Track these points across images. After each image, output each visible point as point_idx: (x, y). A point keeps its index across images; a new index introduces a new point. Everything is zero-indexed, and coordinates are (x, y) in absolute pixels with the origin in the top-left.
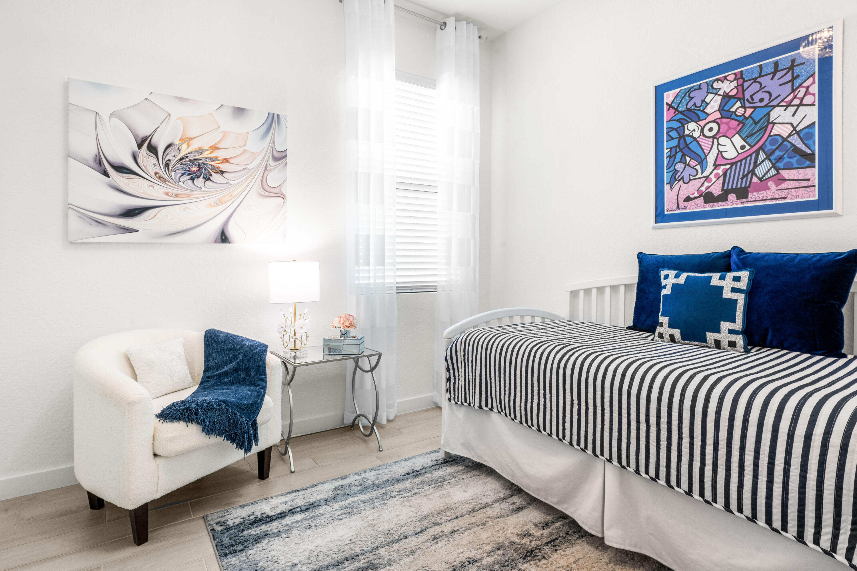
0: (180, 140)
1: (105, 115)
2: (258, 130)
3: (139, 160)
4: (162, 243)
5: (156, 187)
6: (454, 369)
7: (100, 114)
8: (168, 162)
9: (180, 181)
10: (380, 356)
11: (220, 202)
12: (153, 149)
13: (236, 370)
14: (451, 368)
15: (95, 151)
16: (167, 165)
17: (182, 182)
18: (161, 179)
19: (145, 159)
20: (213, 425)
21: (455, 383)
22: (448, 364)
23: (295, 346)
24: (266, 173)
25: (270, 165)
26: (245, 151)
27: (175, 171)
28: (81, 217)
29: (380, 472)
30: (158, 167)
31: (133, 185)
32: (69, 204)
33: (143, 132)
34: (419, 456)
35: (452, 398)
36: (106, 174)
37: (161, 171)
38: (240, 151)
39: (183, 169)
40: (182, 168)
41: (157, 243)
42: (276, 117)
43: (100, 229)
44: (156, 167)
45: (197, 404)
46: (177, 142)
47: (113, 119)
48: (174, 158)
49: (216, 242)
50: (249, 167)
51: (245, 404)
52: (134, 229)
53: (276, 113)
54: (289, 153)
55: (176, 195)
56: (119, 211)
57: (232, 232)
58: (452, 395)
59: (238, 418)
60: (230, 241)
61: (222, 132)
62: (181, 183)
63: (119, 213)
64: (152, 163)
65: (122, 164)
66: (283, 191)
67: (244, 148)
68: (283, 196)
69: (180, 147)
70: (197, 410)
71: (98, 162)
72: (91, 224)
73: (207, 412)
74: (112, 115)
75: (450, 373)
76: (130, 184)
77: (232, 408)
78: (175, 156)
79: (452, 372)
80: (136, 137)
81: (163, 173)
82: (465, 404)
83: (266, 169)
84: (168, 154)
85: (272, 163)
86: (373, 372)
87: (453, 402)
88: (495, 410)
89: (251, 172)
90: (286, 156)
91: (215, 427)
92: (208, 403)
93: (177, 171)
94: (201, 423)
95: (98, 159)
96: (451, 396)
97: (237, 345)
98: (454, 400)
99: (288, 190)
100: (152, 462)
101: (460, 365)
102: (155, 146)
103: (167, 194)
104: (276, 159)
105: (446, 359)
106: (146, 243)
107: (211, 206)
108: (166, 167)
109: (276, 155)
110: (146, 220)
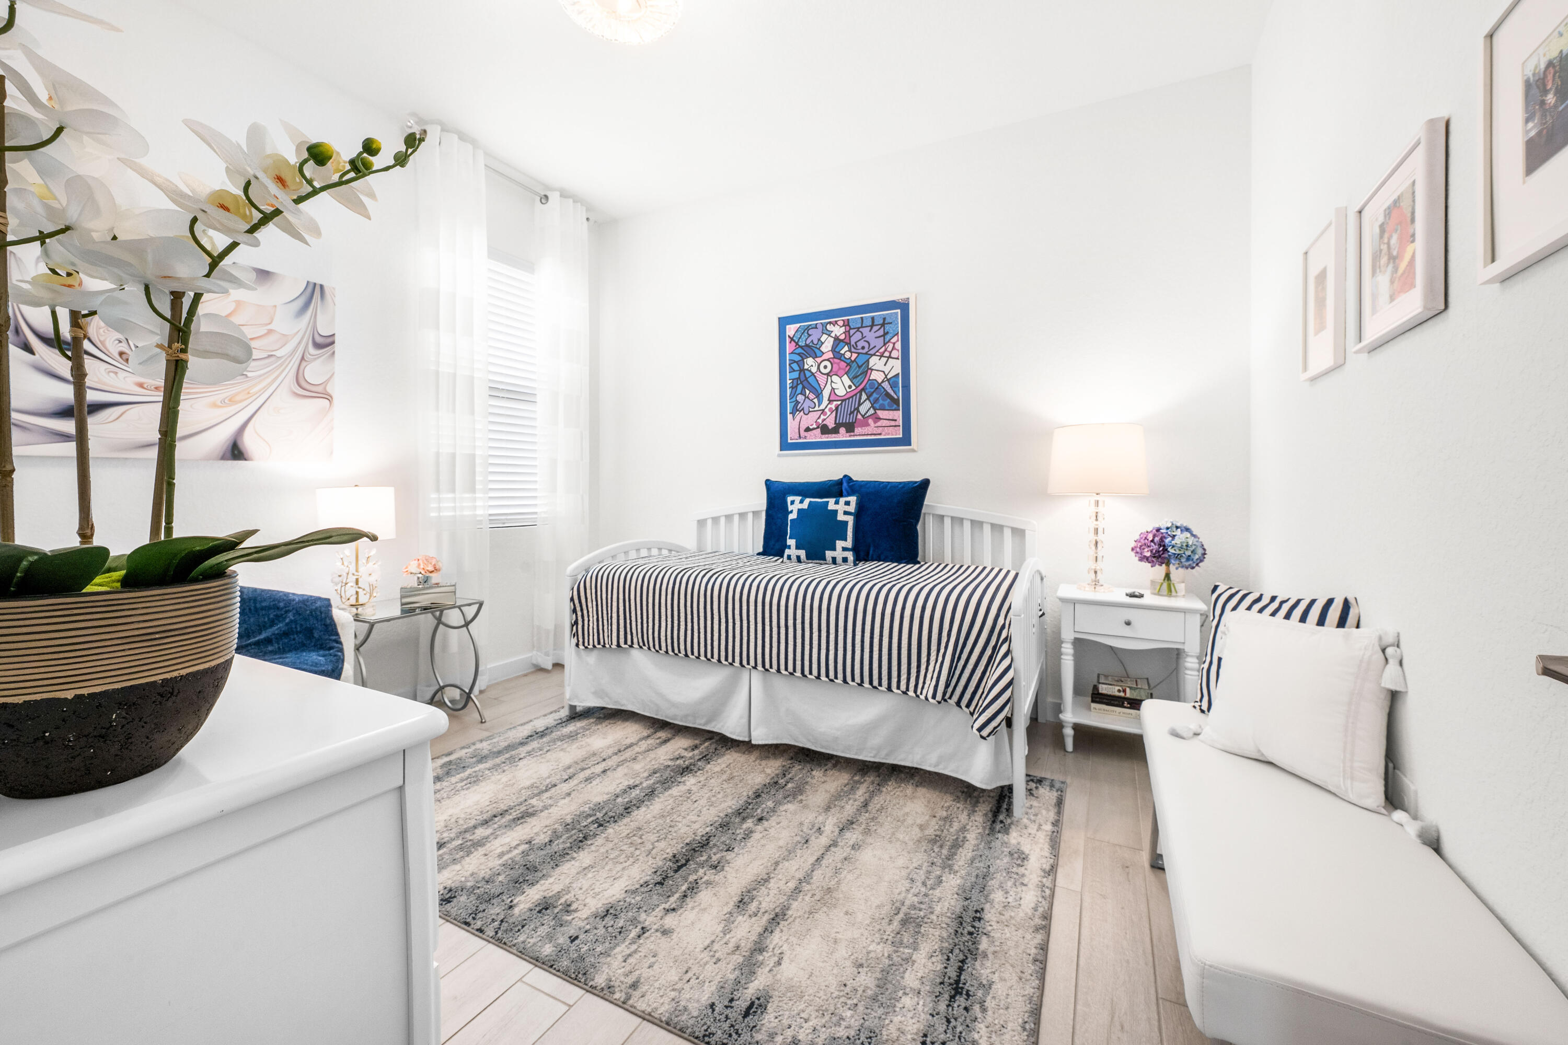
2: (293, 303)
4: (128, 459)
5: (121, 374)
6: (582, 610)
10: (481, 604)
11: (230, 400)
14: (578, 609)
19: (101, 331)
21: (583, 626)
22: (574, 605)
23: (357, 599)
24: (304, 364)
25: (310, 354)
26: (270, 332)
29: (494, 740)
30: (124, 344)
34: (537, 718)
35: (581, 643)
36: (27, 348)
37: (130, 350)
38: (263, 331)
41: (122, 459)
42: (318, 289)
44: (120, 344)
49: (223, 458)
50: (278, 354)
53: (319, 282)
54: (337, 339)
55: (156, 388)
57: (249, 442)
58: (581, 640)
60: (246, 456)
61: (236, 301)
63: (51, 410)
64: (115, 338)
66: (329, 389)
67: (269, 327)
68: (329, 397)
71: (13, 328)
75: (576, 614)
79: (579, 614)
82: (598, 646)
83: (303, 358)
85: (312, 350)
86: (469, 627)
87: (581, 647)
88: (636, 646)
89: (282, 361)
90: (333, 343)
95: (13, 324)
96: (578, 641)
98: (584, 645)
99: (335, 389)
101: (590, 605)
103: (141, 385)
104: (318, 346)
105: (572, 599)
106: (99, 458)
107: (214, 405)
109: (319, 340)
110: (102, 423)
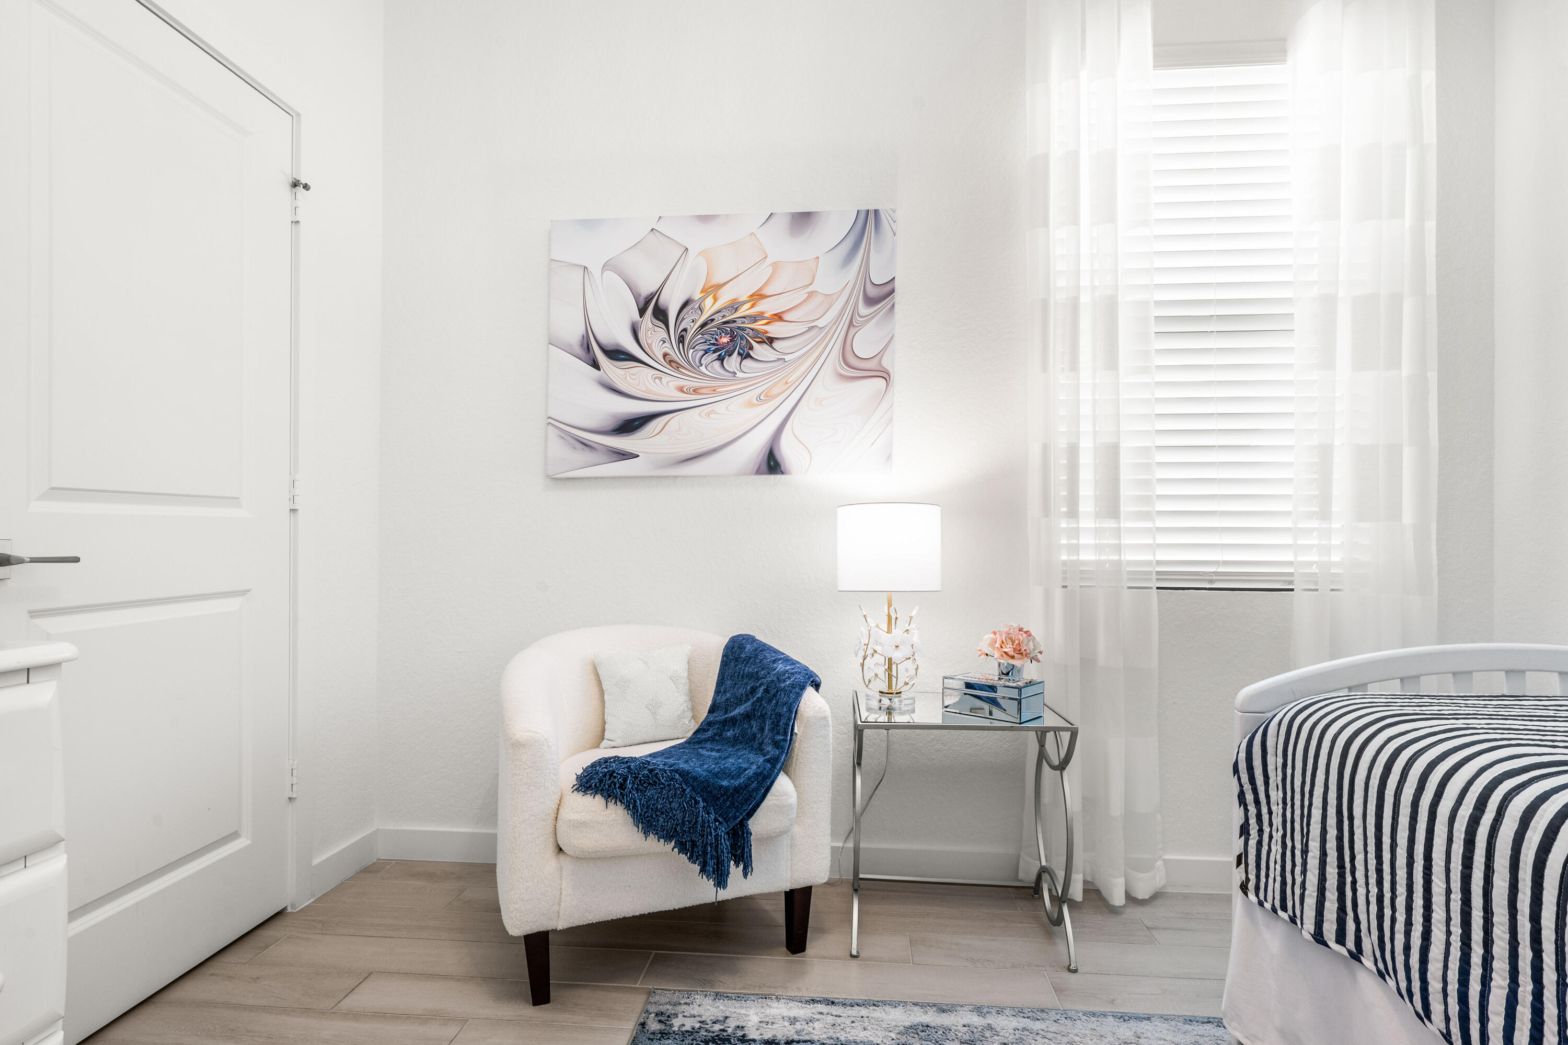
0: (702, 292)
1: (596, 270)
2: (835, 250)
3: (641, 336)
4: (676, 477)
5: (666, 379)
6: (1257, 802)
7: (590, 269)
8: (683, 333)
9: (702, 365)
10: (1074, 734)
11: (766, 396)
12: (661, 314)
13: (747, 716)
14: (1249, 797)
15: (581, 330)
16: (681, 339)
17: (704, 366)
18: (673, 364)
19: (649, 332)
20: (654, 816)
21: (1260, 843)
22: (1241, 786)
23: (890, 686)
24: (852, 331)
25: (859, 315)
26: (811, 294)
27: (694, 348)
28: (563, 438)
30: (667, 344)
31: (631, 378)
32: (549, 417)
33: (647, 288)
35: (1251, 885)
36: (595, 365)
37: (672, 350)
38: (801, 296)
39: (705, 342)
40: (704, 340)
41: (669, 477)
42: (871, 217)
43: (586, 456)
44: (665, 345)
45: (629, 767)
46: (697, 296)
47: (607, 273)
48: (692, 324)
49: (758, 472)
50: (820, 323)
51: (721, 787)
52: (632, 454)
53: (872, 208)
54: (897, 284)
55: (694, 391)
56: (611, 424)
57: (788, 452)
58: (1252, 877)
59: (699, 811)
60: (782, 469)
61: (770, 265)
62: (703, 369)
63: (611, 428)
64: (659, 339)
65: (618, 345)
66: (886, 363)
67: (811, 289)
68: (886, 376)
69: (702, 304)
70: (625, 779)
71: (585, 346)
72: (575, 448)
73: (645, 787)
74: (606, 267)
75: (1246, 810)
76: (628, 378)
77: (693, 789)
78: (693, 321)
79: (1252, 810)
80: (636, 297)
81: (675, 355)
82: (1281, 912)
83: (851, 324)
84: (683, 319)
85: (863, 310)
86: (1065, 773)
87: (1252, 897)
88: (1366, 960)
89: (825, 332)
90: (893, 291)
91: (658, 820)
92: (651, 771)
93: (696, 348)
94: (631, 807)
95: (585, 342)
96: (1248, 880)
97: (763, 669)
98: (1257, 895)
99: (896, 363)
100: (551, 863)
101: (1273, 793)
102: (665, 308)
103: (681, 389)
104: (871, 301)
105: (1236, 770)
106: (653, 477)
107: (750, 405)
108: (681, 342)
109: (872, 292)
110: (650, 436)
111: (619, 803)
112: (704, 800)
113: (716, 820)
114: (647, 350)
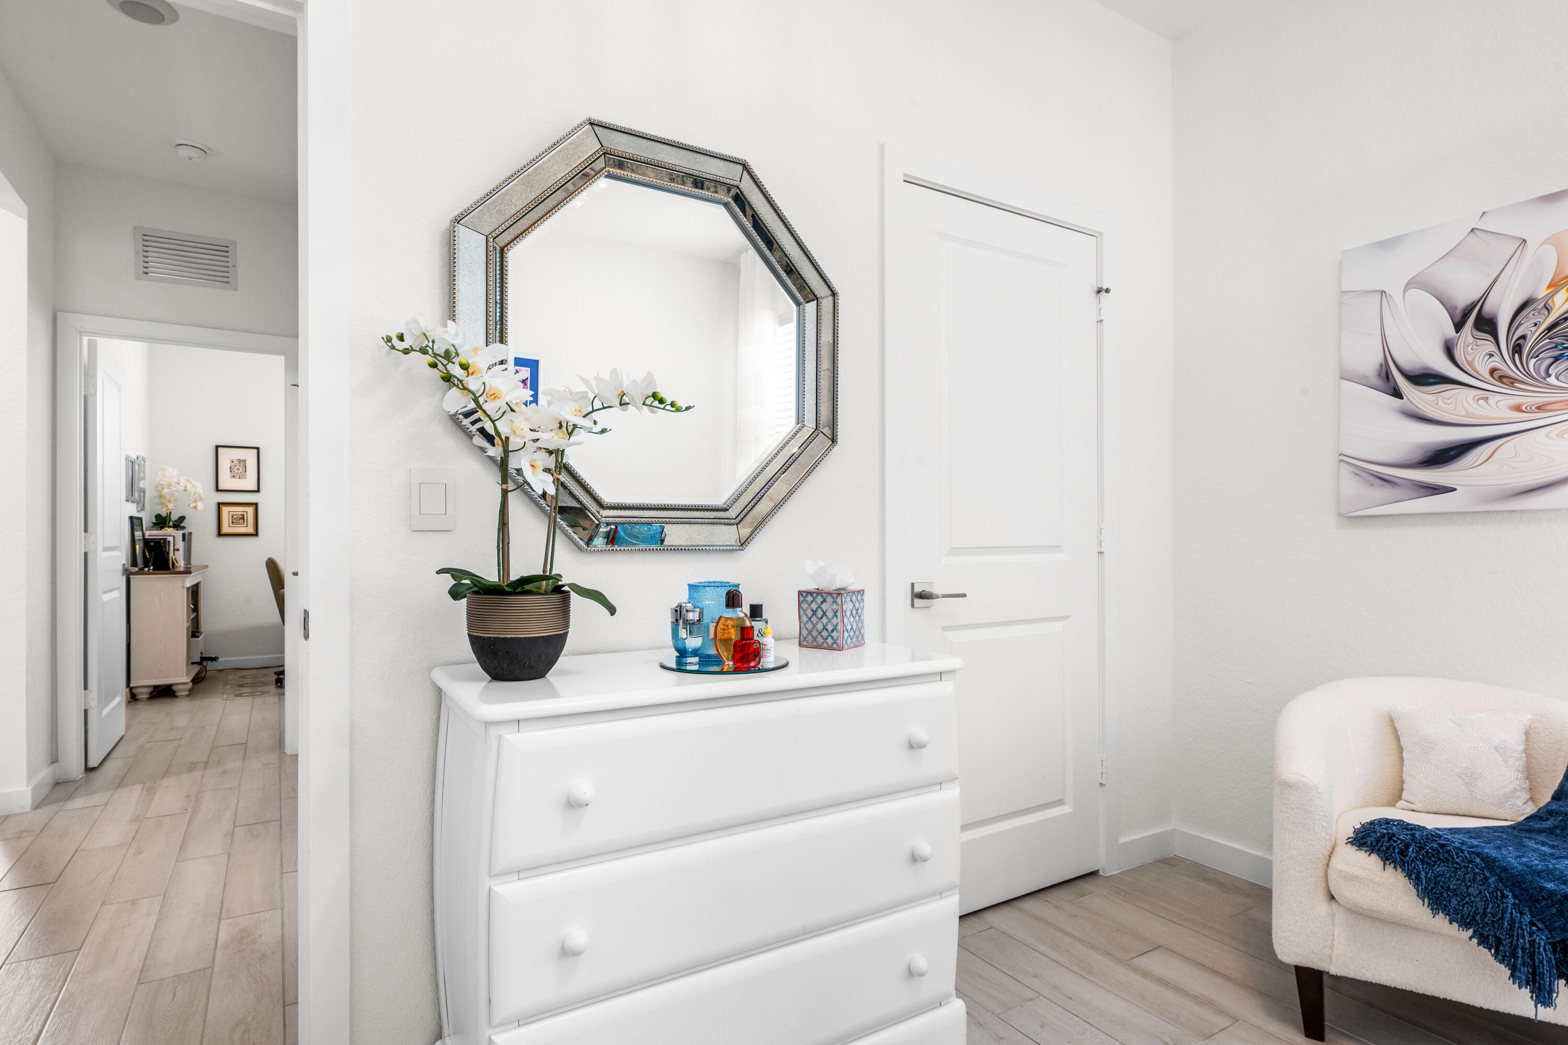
0: (1549, 287)
1: (1396, 291)
3: (1459, 353)
4: (1512, 511)
5: (1493, 399)
7: (1388, 292)
8: (1520, 341)
9: (1549, 376)
12: (1487, 325)
15: (1378, 358)
16: (1517, 349)
17: (1553, 376)
18: (1505, 380)
19: (1470, 348)
20: (1445, 895)
27: (1537, 356)
28: (1357, 474)
30: (1496, 358)
31: (1445, 404)
32: (1340, 455)
33: (1467, 297)
36: (1397, 393)
37: (1504, 364)
39: (1556, 347)
40: (1553, 345)
41: (1502, 511)
43: (1387, 492)
44: (1492, 359)
45: (1413, 835)
46: (1542, 293)
47: (1411, 292)
48: (1533, 329)
51: (1543, 889)
52: (1447, 487)
55: (1538, 408)
56: (1417, 456)
59: (1507, 907)
62: (1552, 380)
63: (1418, 459)
64: (1484, 353)
65: (1426, 368)
69: (1547, 305)
70: (1407, 846)
71: (1384, 375)
72: (1372, 485)
73: (1434, 862)
74: (1408, 286)
76: (1441, 403)
77: (1500, 880)
78: (1536, 324)
80: (1451, 311)
81: (1508, 368)
84: (1520, 324)
91: (1450, 901)
92: (1443, 846)
93: (1541, 356)
94: (1413, 876)
95: (1384, 371)
102: (1492, 316)
103: (1518, 408)
106: (1478, 512)
108: (1517, 352)
110: (1470, 467)
111: (1399, 869)
112: (1515, 897)
113: (1532, 923)
114: (1467, 368)
